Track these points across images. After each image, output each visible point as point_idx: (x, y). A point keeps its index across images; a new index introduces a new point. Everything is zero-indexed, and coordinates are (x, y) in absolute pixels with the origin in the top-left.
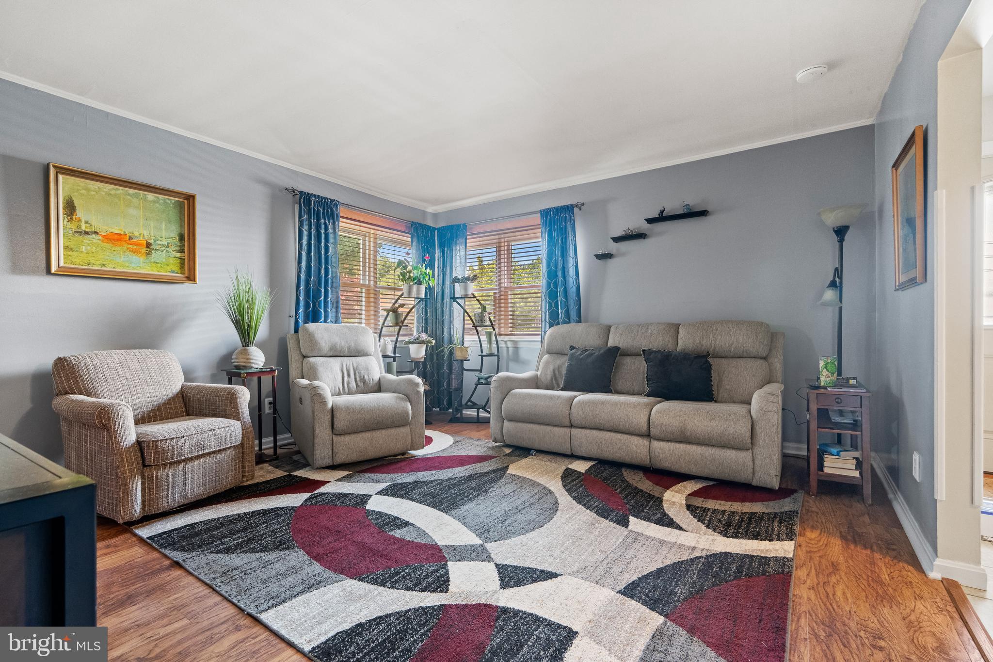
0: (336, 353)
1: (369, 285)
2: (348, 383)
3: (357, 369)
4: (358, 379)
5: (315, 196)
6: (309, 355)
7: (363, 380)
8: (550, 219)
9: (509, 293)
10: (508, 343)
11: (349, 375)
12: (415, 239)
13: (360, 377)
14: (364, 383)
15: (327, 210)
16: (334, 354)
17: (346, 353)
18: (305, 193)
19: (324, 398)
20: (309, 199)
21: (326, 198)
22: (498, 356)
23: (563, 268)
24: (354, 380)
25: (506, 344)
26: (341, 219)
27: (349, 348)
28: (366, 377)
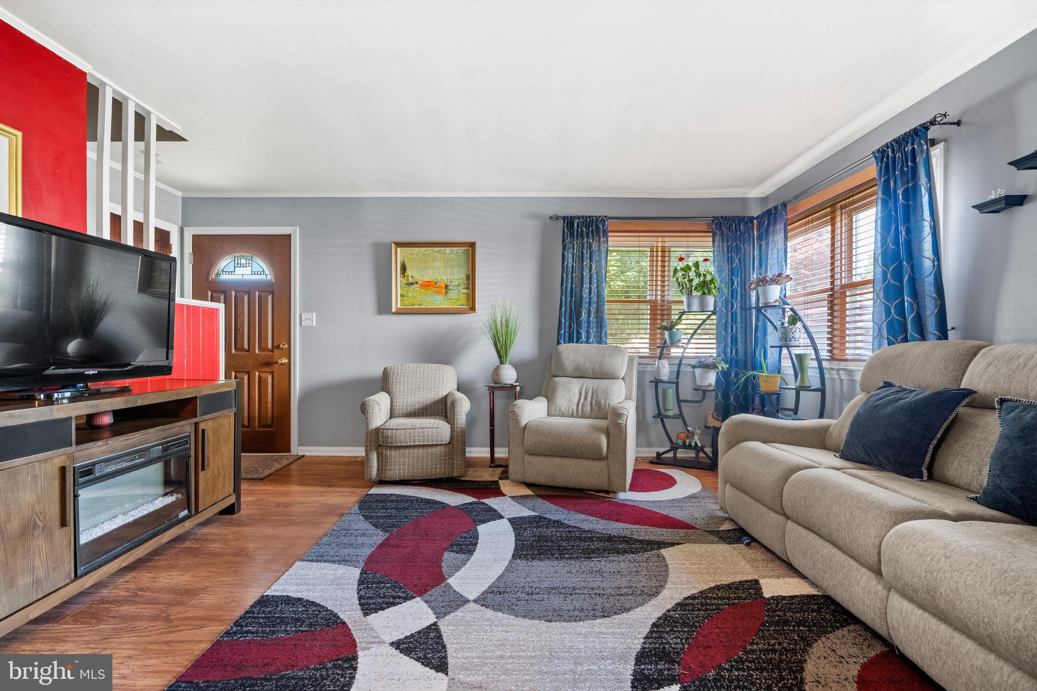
0: (580, 374)
1: (656, 301)
2: (583, 405)
3: (596, 392)
4: (594, 403)
5: (579, 218)
6: (556, 375)
7: (599, 404)
8: (887, 164)
9: (848, 293)
10: (841, 372)
11: (586, 398)
12: (717, 238)
13: (597, 401)
14: (599, 407)
15: (593, 229)
16: (579, 375)
17: (591, 375)
18: (568, 217)
19: (518, 416)
20: (573, 222)
21: (590, 217)
22: (822, 390)
23: (909, 243)
24: (589, 403)
25: (838, 374)
26: (610, 234)
27: (593, 370)
28: (603, 402)
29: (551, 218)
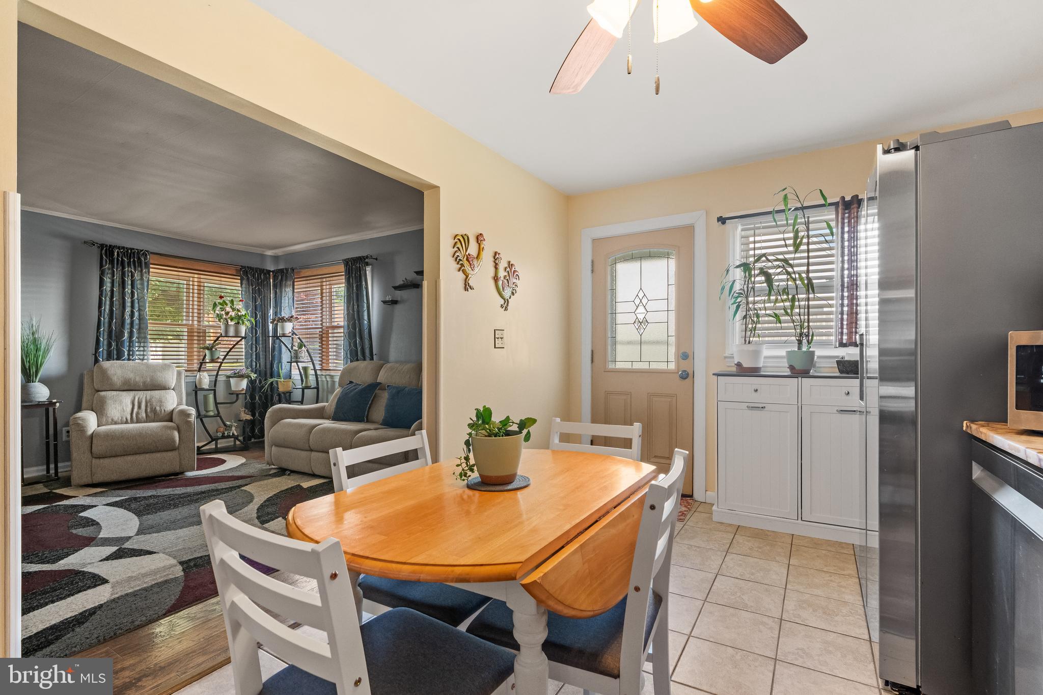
1: (192, 325)
2: (138, 414)
3: (150, 401)
4: (149, 410)
5: (119, 248)
6: (100, 389)
7: (154, 411)
9: (330, 331)
10: (327, 377)
11: (139, 407)
13: (151, 408)
14: (155, 414)
15: (134, 260)
16: (128, 388)
17: (142, 387)
18: (106, 246)
20: (112, 250)
21: (131, 249)
22: (317, 388)
23: (358, 312)
24: (144, 411)
25: (326, 378)
26: (151, 266)
27: (144, 383)
28: (158, 408)
29: (85, 242)
